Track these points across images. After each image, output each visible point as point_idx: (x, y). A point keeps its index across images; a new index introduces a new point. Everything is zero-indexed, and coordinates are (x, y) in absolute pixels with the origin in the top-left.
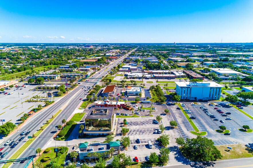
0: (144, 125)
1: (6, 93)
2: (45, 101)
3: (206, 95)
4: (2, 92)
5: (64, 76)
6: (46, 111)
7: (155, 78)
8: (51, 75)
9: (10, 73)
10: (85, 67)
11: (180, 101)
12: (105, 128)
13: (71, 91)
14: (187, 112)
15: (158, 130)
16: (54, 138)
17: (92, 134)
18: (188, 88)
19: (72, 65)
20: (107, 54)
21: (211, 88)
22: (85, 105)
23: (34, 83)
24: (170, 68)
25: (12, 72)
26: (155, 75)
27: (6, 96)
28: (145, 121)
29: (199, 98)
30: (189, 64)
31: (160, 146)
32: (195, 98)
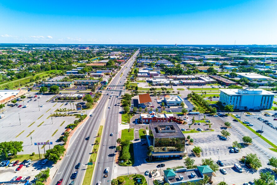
0: (211, 142)
1: (20, 106)
2: (75, 115)
3: (257, 104)
4: (14, 104)
5: (78, 83)
6: (85, 127)
7: (184, 84)
9: (8, 80)
11: (233, 112)
13: (98, 101)
14: (248, 124)
16: (117, 163)
17: (161, 156)
20: (111, 57)
21: (263, 96)
22: (127, 119)
23: (47, 92)
25: (12, 79)
27: (22, 110)
28: (209, 137)
31: (250, 168)
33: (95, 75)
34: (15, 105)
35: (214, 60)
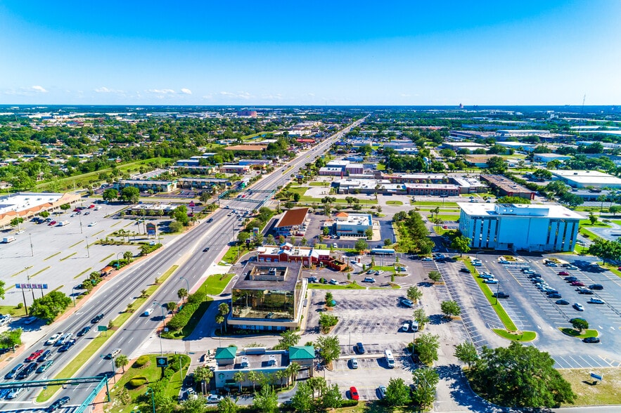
0: (375, 308)
1: (53, 223)
2: (139, 243)
3: (538, 239)
4: (44, 219)
5: (186, 184)
6: (143, 267)
7: (408, 192)
8: (155, 183)
9: (63, 175)
10: (238, 164)
11: (469, 252)
12: (279, 313)
13: (202, 221)
14: (486, 280)
15: (410, 323)
16: (158, 332)
17: (247, 326)
18: (490, 219)
19: (206, 157)
20: (291, 133)
21: (552, 220)
22: (234, 256)
23: (116, 200)
24: (448, 169)
25: (69, 174)
26: (407, 185)
27: (54, 229)
28: (378, 300)
29: (518, 245)
30: (495, 158)
31: (415, 362)
32: (510, 246)
33: (230, 170)
34: (45, 221)
35: (524, 140)
